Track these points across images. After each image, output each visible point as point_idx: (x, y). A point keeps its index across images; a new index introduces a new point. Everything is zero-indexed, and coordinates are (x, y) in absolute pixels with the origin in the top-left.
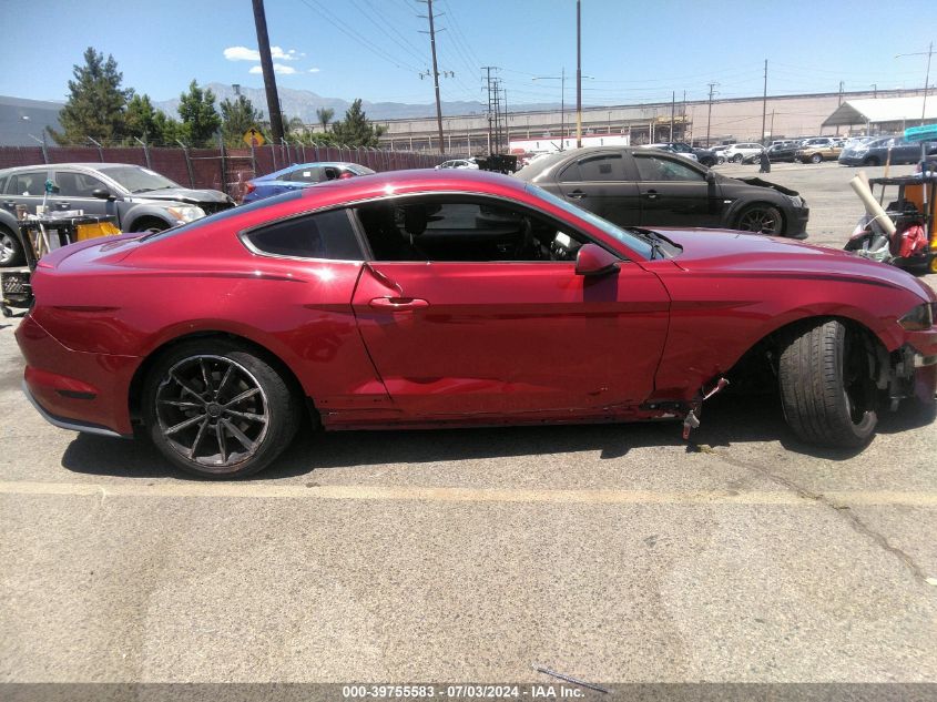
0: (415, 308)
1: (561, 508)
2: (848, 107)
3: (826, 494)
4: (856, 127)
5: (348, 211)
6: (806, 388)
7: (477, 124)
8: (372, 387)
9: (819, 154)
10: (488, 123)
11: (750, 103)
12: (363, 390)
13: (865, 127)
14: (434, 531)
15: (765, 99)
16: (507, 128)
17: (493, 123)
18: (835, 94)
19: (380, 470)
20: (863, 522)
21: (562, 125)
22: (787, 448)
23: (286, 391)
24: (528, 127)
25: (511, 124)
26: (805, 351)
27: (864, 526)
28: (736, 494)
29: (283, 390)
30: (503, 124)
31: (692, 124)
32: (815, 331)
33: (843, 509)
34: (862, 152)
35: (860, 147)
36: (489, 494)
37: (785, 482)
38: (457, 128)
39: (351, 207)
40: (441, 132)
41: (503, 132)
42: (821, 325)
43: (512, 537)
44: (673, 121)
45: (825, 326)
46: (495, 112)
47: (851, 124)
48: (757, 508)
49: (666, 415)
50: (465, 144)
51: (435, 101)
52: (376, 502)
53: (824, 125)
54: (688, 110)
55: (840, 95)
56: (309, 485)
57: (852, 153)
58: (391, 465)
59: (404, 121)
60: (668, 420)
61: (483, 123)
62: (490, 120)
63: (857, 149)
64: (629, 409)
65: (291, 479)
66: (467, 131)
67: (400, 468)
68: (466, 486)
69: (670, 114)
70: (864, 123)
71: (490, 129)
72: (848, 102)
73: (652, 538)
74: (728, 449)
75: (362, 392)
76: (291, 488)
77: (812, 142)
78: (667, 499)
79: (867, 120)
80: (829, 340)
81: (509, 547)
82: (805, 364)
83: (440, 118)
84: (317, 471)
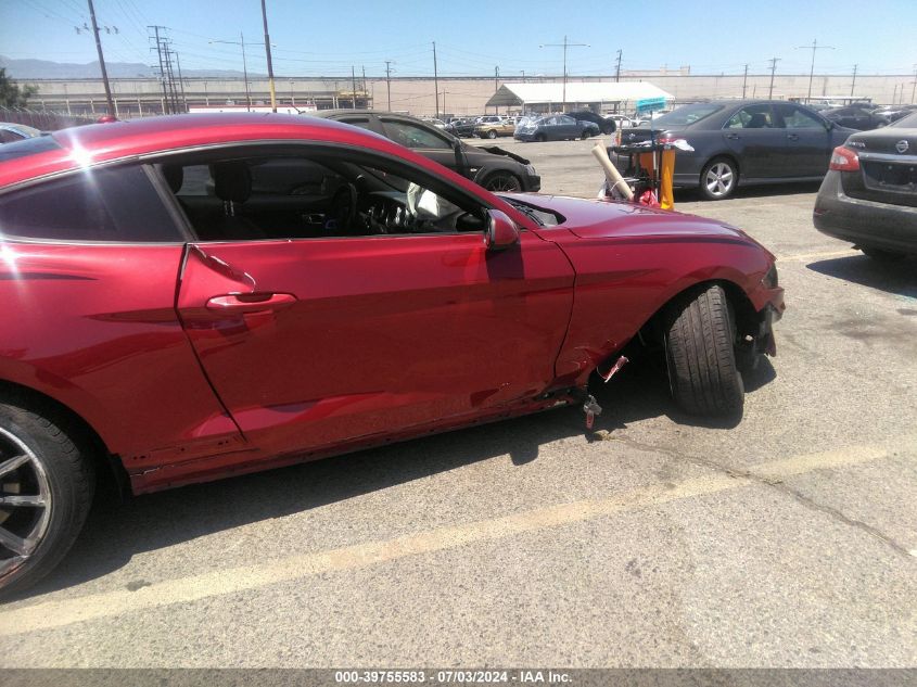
0: (278, 307)
1: (504, 544)
2: (506, 89)
3: (751, 469)
4: (513, 108)
5: (146, 167)
6: (700, 359)
7: (146, 88)
8: (214, 426)
9: (494, 131)
10: (162, 87)
11: (422, 82)
12: (199, 432)
13: (520, 108)
14: (365, 622)
15: (436, 79)
16: (183, 94)
17: (168, 87)
18: (492, 78)
19: (234, 539)
20: (808, 496)
21: (248, 94)
22: (679, 421)
23: (76, 452)
24: (206, 94)
25: (186, 90)
26: (695, 320)
27: (809, 500)
28: (672, 487)
29: (69, 452)
30: (179, 89)
31: (372, 99)
32: (701, 298)
33: (777, 484)
34: (532, 129)
35: (530, 123)
36: (407, 544)
37: (704, 461)
38: (124, 91)
39: (151, 162)
40: (109, 94)
41: (180, 98)
42: (705, 291)
43: (473, 606)
44: (355, 95)
45: (709, 292)
46: (169, 77)
47: (509, 105)
48: (704, 498)
49: (558, 403)
50: (136, 109)
51: (97, 58)
52: (255, 593)
53: (487, 105)
54: (368, 84)
55: (497, 78)
56: (133, 587)
57: (524, 128)
58: (246, 528)
59: (58, 81)
60: (560, 407)
61: (156, 88)
62: (164, 84)
63: (528, 127)
64: (524, 402)
65: (97, 582)
66: (136, 95)
67: (263, 529)
68: (369, 538)
69: (351, 88)
70: (520, 105)
71: (165, 94)
72: (506, 85)
73: (631, 564)
74: (625, 432)
75: (199, 434)
76: (104, 597)
77: (485, 120)
78: (610, 507)
79: (522, 102)
80: (717, 307)
81: (479, 623)
82: (697, 335)
83: (106, 80)
84: (137, 559)
